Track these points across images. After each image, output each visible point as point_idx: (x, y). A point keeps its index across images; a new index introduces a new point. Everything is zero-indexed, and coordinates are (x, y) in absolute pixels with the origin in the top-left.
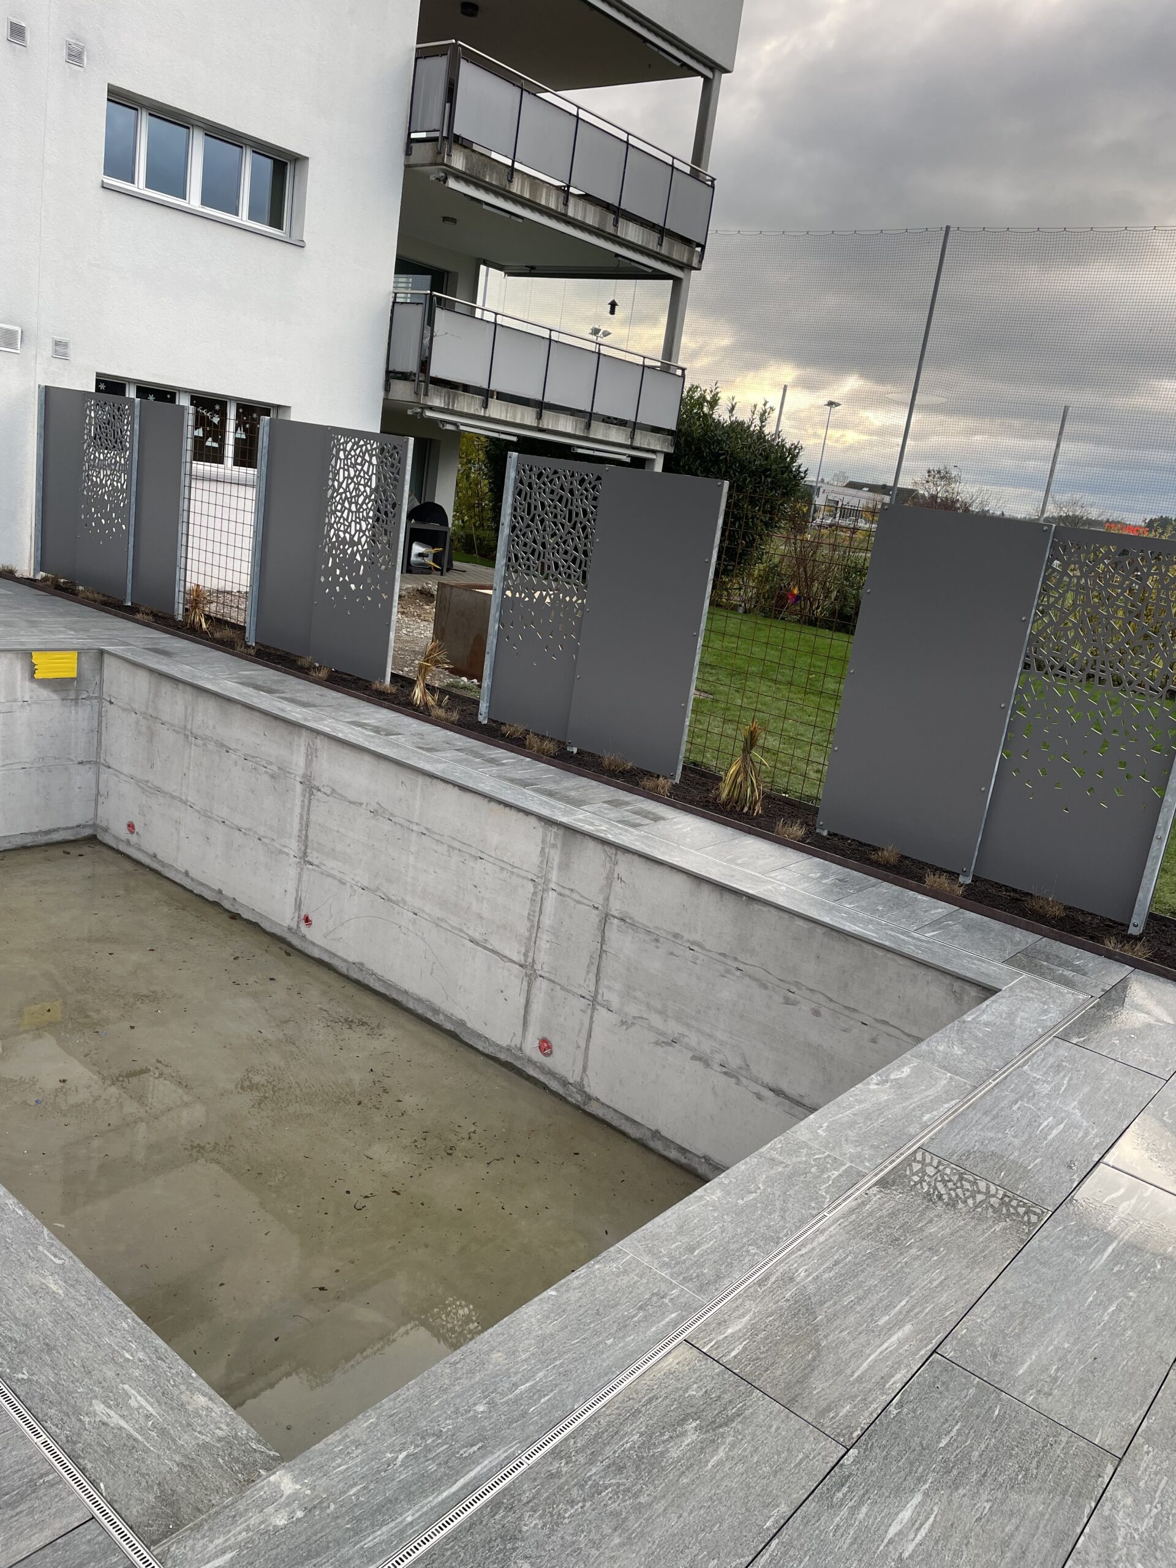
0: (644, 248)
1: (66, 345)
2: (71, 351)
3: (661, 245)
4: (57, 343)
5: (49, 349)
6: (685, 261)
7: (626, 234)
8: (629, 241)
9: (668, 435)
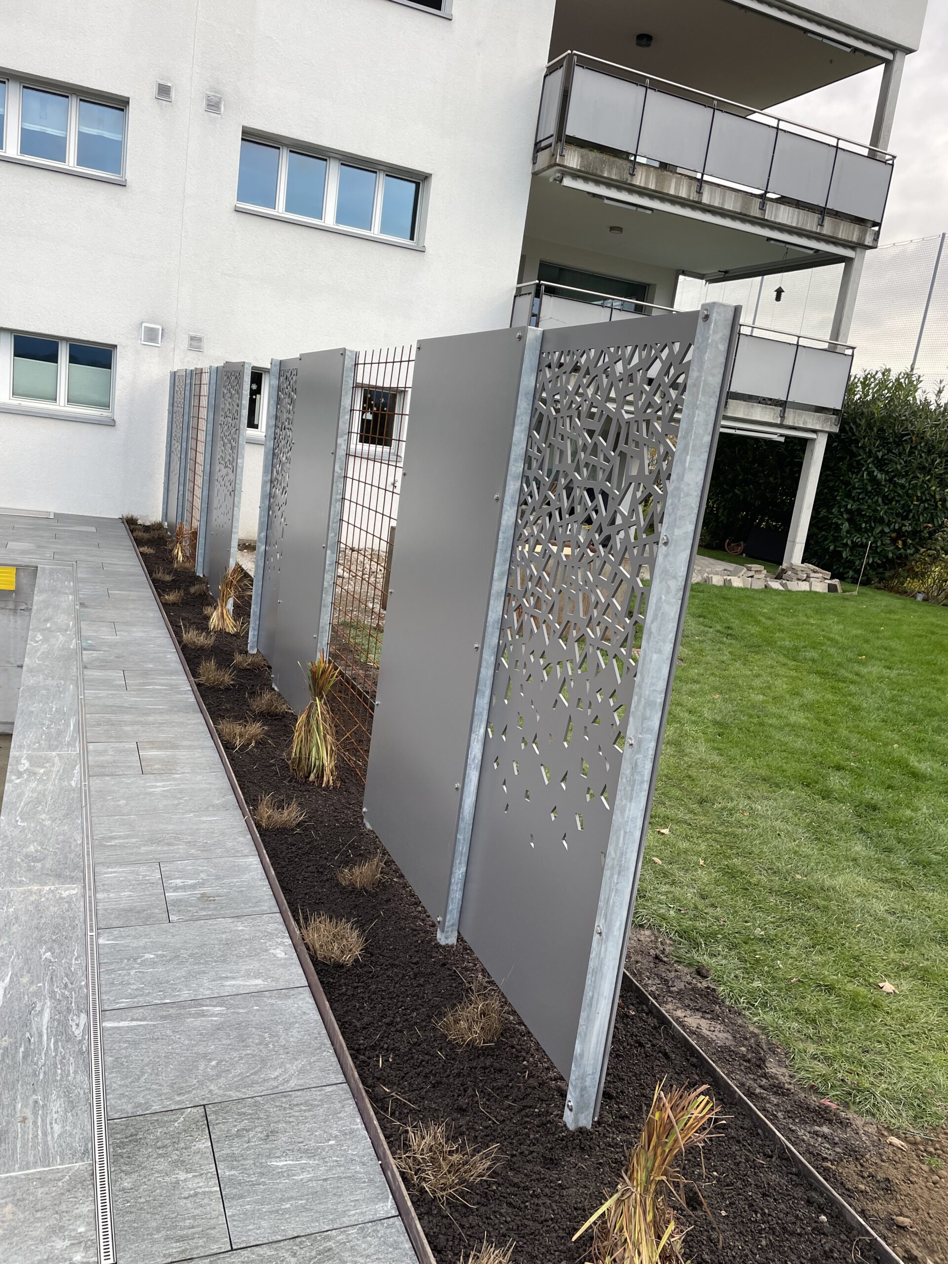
0: (800, 229)
1: (200, 340)
2: (205, 345)
3: (822, 225)
4: (192, 338)
5: (185, 343)
6: (855, 239)
7: (776, 216)
8: (779, 224)
9: (834, 414)
